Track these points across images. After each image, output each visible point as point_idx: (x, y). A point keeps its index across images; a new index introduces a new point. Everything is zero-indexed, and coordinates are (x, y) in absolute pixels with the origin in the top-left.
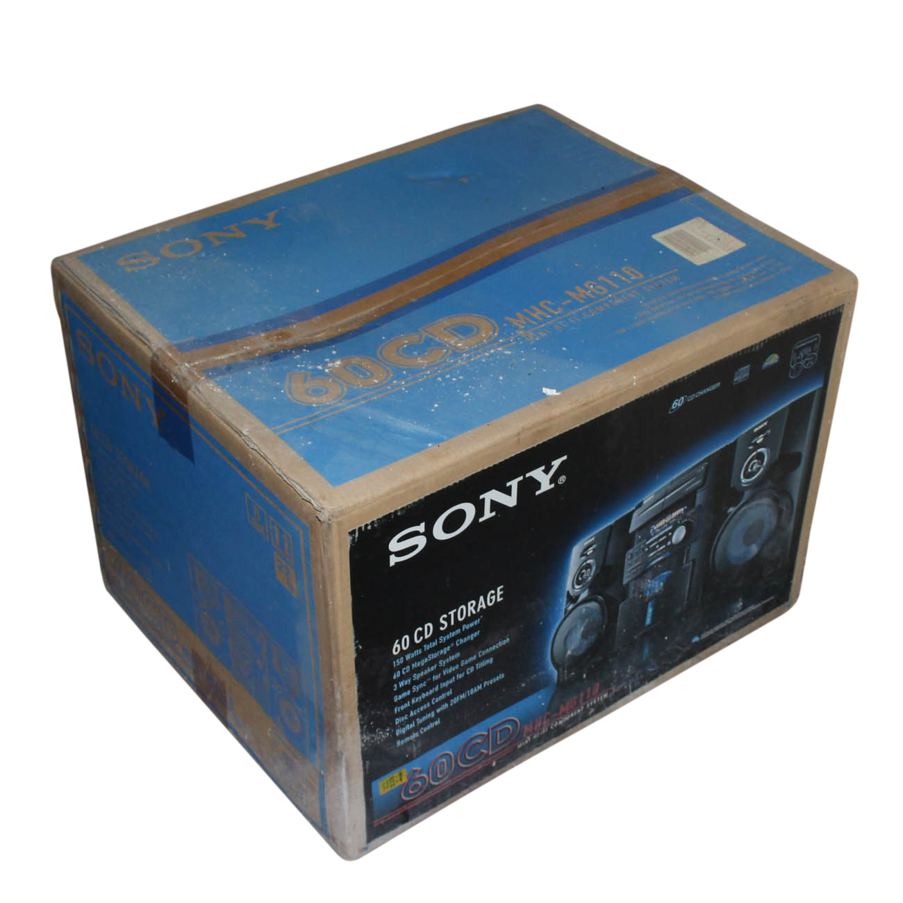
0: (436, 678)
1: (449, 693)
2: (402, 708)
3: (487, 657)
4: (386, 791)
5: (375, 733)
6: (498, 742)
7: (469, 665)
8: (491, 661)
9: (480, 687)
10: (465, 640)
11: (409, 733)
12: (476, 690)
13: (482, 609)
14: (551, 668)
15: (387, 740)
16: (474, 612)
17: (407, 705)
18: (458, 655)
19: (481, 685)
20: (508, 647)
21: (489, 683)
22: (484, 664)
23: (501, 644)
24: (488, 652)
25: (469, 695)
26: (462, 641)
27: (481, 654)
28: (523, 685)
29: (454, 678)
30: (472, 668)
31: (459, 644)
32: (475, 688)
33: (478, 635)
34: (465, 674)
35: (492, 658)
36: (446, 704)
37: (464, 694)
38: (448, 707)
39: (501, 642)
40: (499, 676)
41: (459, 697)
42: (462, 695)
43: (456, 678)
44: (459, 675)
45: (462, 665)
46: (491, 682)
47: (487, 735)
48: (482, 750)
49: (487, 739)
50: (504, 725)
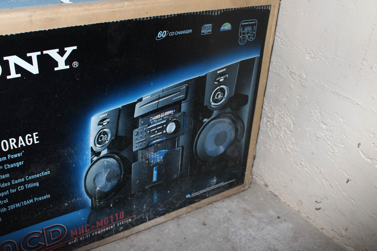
1: (6, 201)
3: (34, 181)
6: (52, 239)
7: (20, 184)
8: (37, 184)
10: (12, 166)
12: (28, 203)
13: (22, 146)
14: (86, 196)
16: (16, 147)
18: (8, 175)
19: (32, 200)
20: (49, 177)
21: (39, 199)
22: (32, 186)
23: (43, 174)
24: (34, 178)
25: (23, 205)
26: (9, 166)
27: (28, 178)
28: (66, 205)
29: (8, 191)
30: (22, 187)
31: (7, 168)
32: (28, 201)
33: (23, 164)
34: (17, 190)
35: (38, 183)
36: (4, 208)
37: (19, 204)
38: (6, 210)
39: (43, 172)
40: (46, 195)
41: (15, 205)
42: (18, 204)
43: (9, 192)
44: (12, 190)
45: (13, 183)
46: (40, 199)
47: (42, 233)
48: (40, 243)
49: (43, 236)
50: (55, 228)
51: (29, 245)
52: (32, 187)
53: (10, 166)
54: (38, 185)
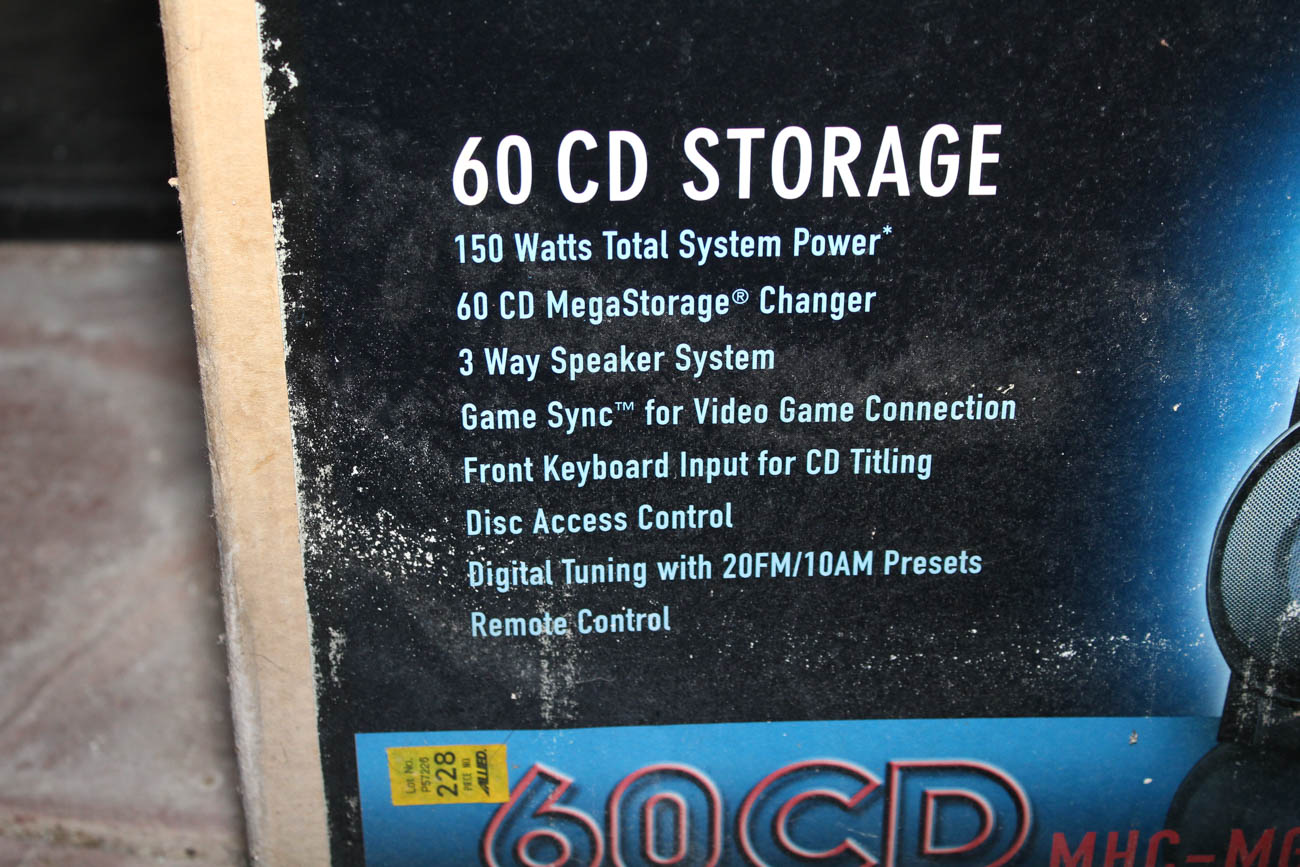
0: (661, 414)
1: (721, 518)
2: (500, 473)
3: (906, 436)
4: (418, 800)
5: (370, 521)
6: (930, 848)
7: (822, 434)
8: (923, 466)
9: (864, 563)
10: (804, 304)
11: (523, 601)
12: (843, 566)
13: (889, 189)
14: (1204, 638)
15: (422, 581)
16: (852, 190)
17: (519, 471)
18: (765, 358)
19: (870, 555)
20: (1007, 437)
21: (910, 565)
22: (890, 466)
23: (974, 408)
24: (911, 418)
25: (811, 574)
26: (786, 300)
27: (877, 408)
28: (1065, 654)
29: (744, 458)
30: (832, 455)
31: (772, 308)
32: (843, 556)
33: (867, 309)
34: (799, 466)
35: (929, 458)
36: (701, 557)
37: (788, 556)
38: (709, 576)
39: (976, 399)
40: (957, 555)
41: (763, 560)
42: (781, 558)
43: (753, 464)
44: (769, 456)
45: (783, 418)
46: (916, 565)
47: (878, 787)
48: (852, 843)
49: (879, 807)
50: (962, 786)
51: (790, 833)
52: (892, 475)
53: (795, 302)
54: (926, 473)
